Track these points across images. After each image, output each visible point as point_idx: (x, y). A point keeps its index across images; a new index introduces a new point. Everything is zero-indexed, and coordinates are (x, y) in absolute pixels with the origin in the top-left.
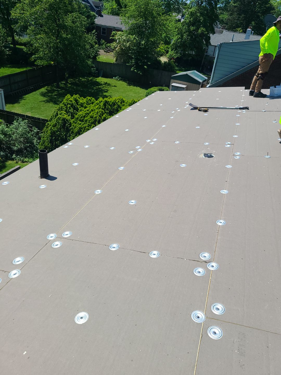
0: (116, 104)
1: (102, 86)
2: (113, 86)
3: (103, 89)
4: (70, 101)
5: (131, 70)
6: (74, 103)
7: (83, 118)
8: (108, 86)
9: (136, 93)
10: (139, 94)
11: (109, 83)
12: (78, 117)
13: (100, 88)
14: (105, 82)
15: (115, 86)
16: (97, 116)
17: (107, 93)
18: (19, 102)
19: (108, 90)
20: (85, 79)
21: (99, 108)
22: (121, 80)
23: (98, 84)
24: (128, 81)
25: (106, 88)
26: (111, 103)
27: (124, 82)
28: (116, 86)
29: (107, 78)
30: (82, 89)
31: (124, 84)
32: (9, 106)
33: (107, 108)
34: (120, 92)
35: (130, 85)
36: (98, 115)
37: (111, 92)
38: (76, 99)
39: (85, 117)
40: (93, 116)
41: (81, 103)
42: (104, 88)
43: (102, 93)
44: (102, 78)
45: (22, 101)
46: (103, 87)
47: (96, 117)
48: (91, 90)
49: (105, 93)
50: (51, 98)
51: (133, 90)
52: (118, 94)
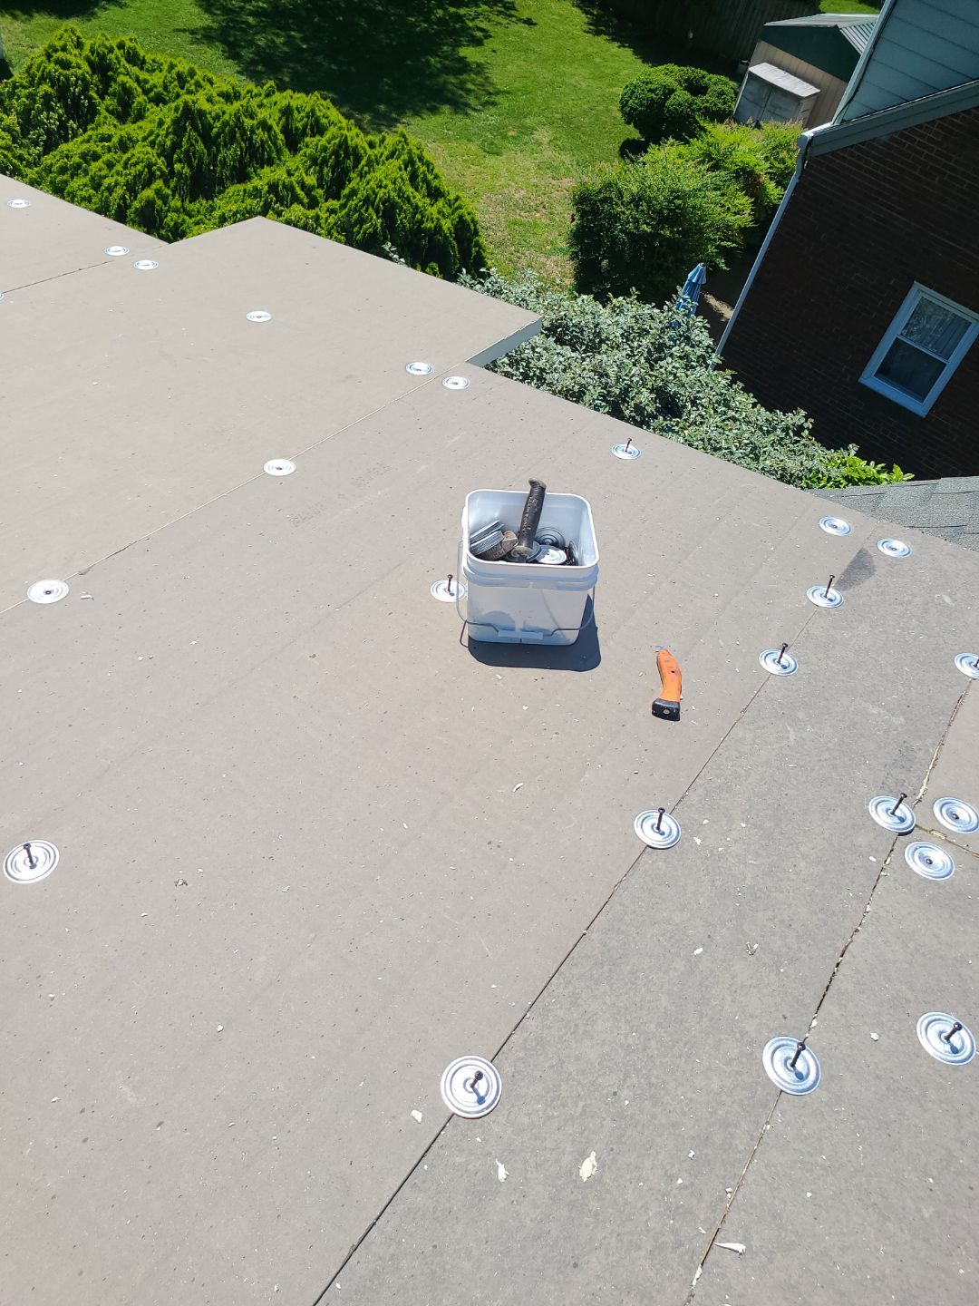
0: (238, 135)
1: (474, 9)
3: (471, 25)
4: (58, 62)
6: (73, 79)
7: (65, 177)
8: (500, 13)
9: (601, 77)
10: (612, 85)
11: (512, 3)
12: (52, 165)
13: (459, 18)
15: (529, 22)
16: (117, 184)
17: (478, 49)
18: (94, 14)
19: (491, 36)
21: (152, 138)
24: (603, 7)
25: (484, 25)
26: (218, 124)
27: (578, 12)
28: (535, 24)
30: (380, 8)
32: (43, 21)
33: (187, 151)
34: (533, 57)
35: (598, 33)
36: (122, 180)
37: (495, 46)
39: (77, 175)
40: (105, 177)
41: (123, 85)
42: (477, 23)
43: (458, 44)
45: (106, 9)
46: (477, 15)
47: (110, 190)
48: (416, 21)
49: (468, 45)
50: (232, 21)
51: (598, 60)
52: (518, 66)
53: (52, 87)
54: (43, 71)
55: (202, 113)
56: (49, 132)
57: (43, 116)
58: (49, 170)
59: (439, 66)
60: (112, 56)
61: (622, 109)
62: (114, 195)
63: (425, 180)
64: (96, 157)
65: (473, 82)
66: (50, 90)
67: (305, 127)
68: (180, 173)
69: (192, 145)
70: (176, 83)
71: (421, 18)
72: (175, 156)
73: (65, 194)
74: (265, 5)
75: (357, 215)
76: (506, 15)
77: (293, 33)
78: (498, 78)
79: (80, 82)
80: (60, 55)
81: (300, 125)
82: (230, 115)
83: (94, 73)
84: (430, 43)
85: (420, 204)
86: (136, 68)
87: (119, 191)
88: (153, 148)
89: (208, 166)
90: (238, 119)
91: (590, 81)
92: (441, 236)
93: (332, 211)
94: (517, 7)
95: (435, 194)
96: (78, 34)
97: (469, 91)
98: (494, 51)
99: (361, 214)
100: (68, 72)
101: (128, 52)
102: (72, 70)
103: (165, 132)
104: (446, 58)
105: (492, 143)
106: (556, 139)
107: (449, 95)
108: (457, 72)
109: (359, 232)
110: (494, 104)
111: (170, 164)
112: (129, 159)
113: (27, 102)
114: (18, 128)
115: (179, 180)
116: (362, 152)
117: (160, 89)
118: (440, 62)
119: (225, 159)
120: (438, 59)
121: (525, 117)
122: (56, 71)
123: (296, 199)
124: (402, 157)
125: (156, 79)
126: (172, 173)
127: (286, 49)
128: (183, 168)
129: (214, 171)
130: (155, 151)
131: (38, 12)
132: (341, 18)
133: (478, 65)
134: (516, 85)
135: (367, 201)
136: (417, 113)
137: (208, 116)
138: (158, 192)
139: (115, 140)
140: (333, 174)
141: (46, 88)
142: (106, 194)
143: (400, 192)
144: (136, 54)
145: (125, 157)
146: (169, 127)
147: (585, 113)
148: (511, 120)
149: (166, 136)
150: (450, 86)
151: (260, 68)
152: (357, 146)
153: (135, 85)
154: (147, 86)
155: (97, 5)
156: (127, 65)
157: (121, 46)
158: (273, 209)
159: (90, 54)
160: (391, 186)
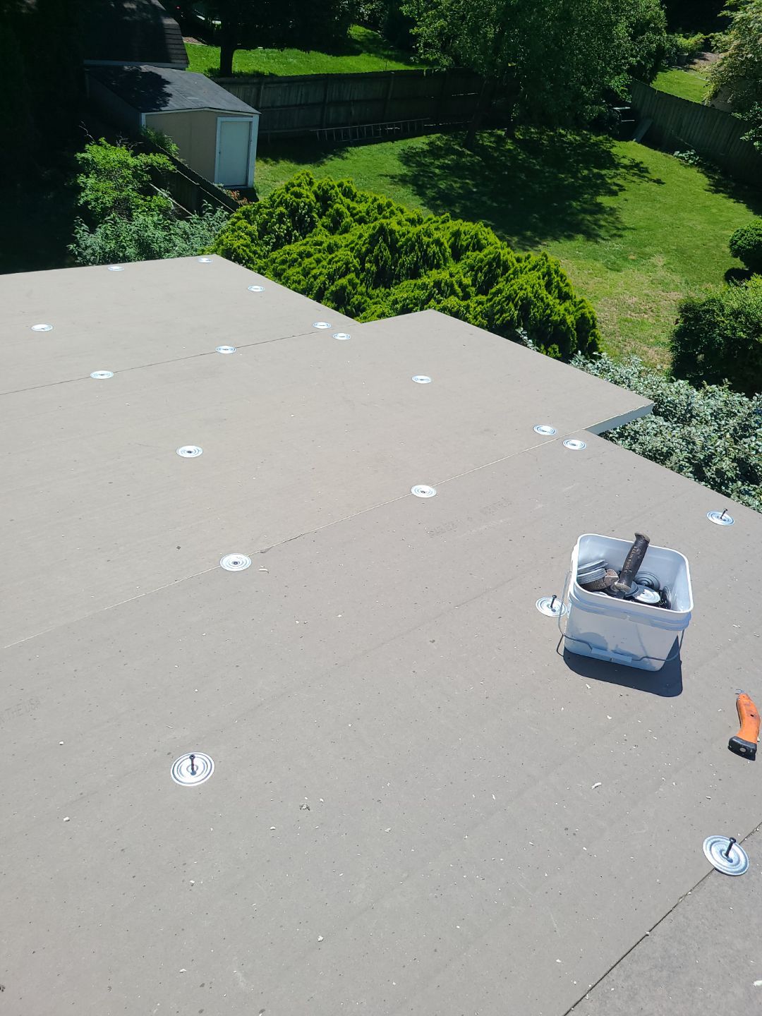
0: (416, 248)
2: (651, 180)
3: (609, 181)
4: (294, 193)
5: (743, 138)
6: (302, 204)
7: (284, 267)
8: (635, 175)
9: (715, 223)
10: (724, 229)
11: (646, 168)
12: (276, 258)
13: (602, 177)
14: (638, 160)
15: (659, 182)
16: (321, 274)
17: (613, 198)
18: (323, 162)
19: (625, 190)
20: (578, 138)
21: (353, 245)
22: (699, 165)
23: (609, 161)
24: (724, 173)
25: (621, 182)
26: (403, 240)
27: (702, 176)
28: (663, 183)
29: (655, 149)
30: (538, 167)
31: (699, 180)
33: (377, 255)
34: (658, 206)
35: (717, 192)
36: (325, 271)
37: (628, 197)
38: (325, 192)
39: (293, 266)
40: (314, 268)
42: (615, 180)
43: (596, 194)
44: (640, 145)
45: (332, 160)
46: (616, 175)
47: (315, 277)
48: (566, 177)
49: (605, 195)
50: (423, 171)
51: (714, 211)
52: (644, 211)
53: (286, 209)
54: (282, 199)
55: (392, 232)
56: (278, 237)
57: (276, 227)
58: (273, 261)
59: (579, 208)
60: (333, 192)
61: (731, 247)
62: (318, 281)
63: (558, 287)
64: (309, 255)
65: (605, 220)
66: (284, 211)
67: (468, 245)
68: (369, 270)
69: (381, 252)
70: (376, 210)
71: (570, 175)
72: (367, 258)
73: (282, 278)
74: (449, 162)
75: (499, 307)
76: (639, 176)
77: (467, 181)
78: (626, 218)
79: (306, 207)
80: (296, 189)
81: (464, 243)
82: (413, 234)
83: (317, 201)
84: (575, 193)
85: (551, 303)
86: (348, 200)
87: (322, 278)
88: (352, 252)
89: (391, 266)
90: (419, 237)
91: (706, 225)
92: (564, 326)
93: (481, 303)
94: (649, 170)
95: (564, 297)
96: (311, 176)
97: (600, 227)
98: (626, 200)
99: (502, 307)
100: (299, 200)
101: (345, 189)
102: (302, 199)
103: (362, 242)
104: (585, 203)
105: (615, 263)
106: (669, 263)
107: (584, 228)
108: (592, 213)
109: (498, 319)
110: (620, 236)
111: (362, 263)
112: (333, 258)
113: (267, 217)
114: (257, 234)
115: (367, 274)
116: (510, 264)
117: (364, 214)
118: (580, 206)
119: (404, 263)
120: (579, 203)
121: (645, 247)
122: (291, 199)
123: (454, 293)
124: (542, 270)
125: (362, 208)
126: (363, 269)
127: (461, 191)
128: (371, 267)
129: (394, 270)
130: (352, 254)
131: (283, 159)
132: (506, 173)
133: (611, 209)
134: (641, 224)
135: (509, 298)
136: (556, 239)
137: (397, 234)
138: (350, 281)
139: (325, 245)
140: (485, 277)
141: (282, 209)
142: (312, 280)
143: (536, 295)
144: (350, 191)
145: (330, 257)
146: (366, 239)
147: (698, 247)
148: (634, 248)
149: (363, 245)
150: (586, 222)
151: (439, 202)
152: (507, 261)
153: (346, 211)
154: (355, 212)
155: (326, 157)
156: (343, 198)
157: (340, 185)
158: (435, 298)
159: (317, 189)
160: (529, 289)
